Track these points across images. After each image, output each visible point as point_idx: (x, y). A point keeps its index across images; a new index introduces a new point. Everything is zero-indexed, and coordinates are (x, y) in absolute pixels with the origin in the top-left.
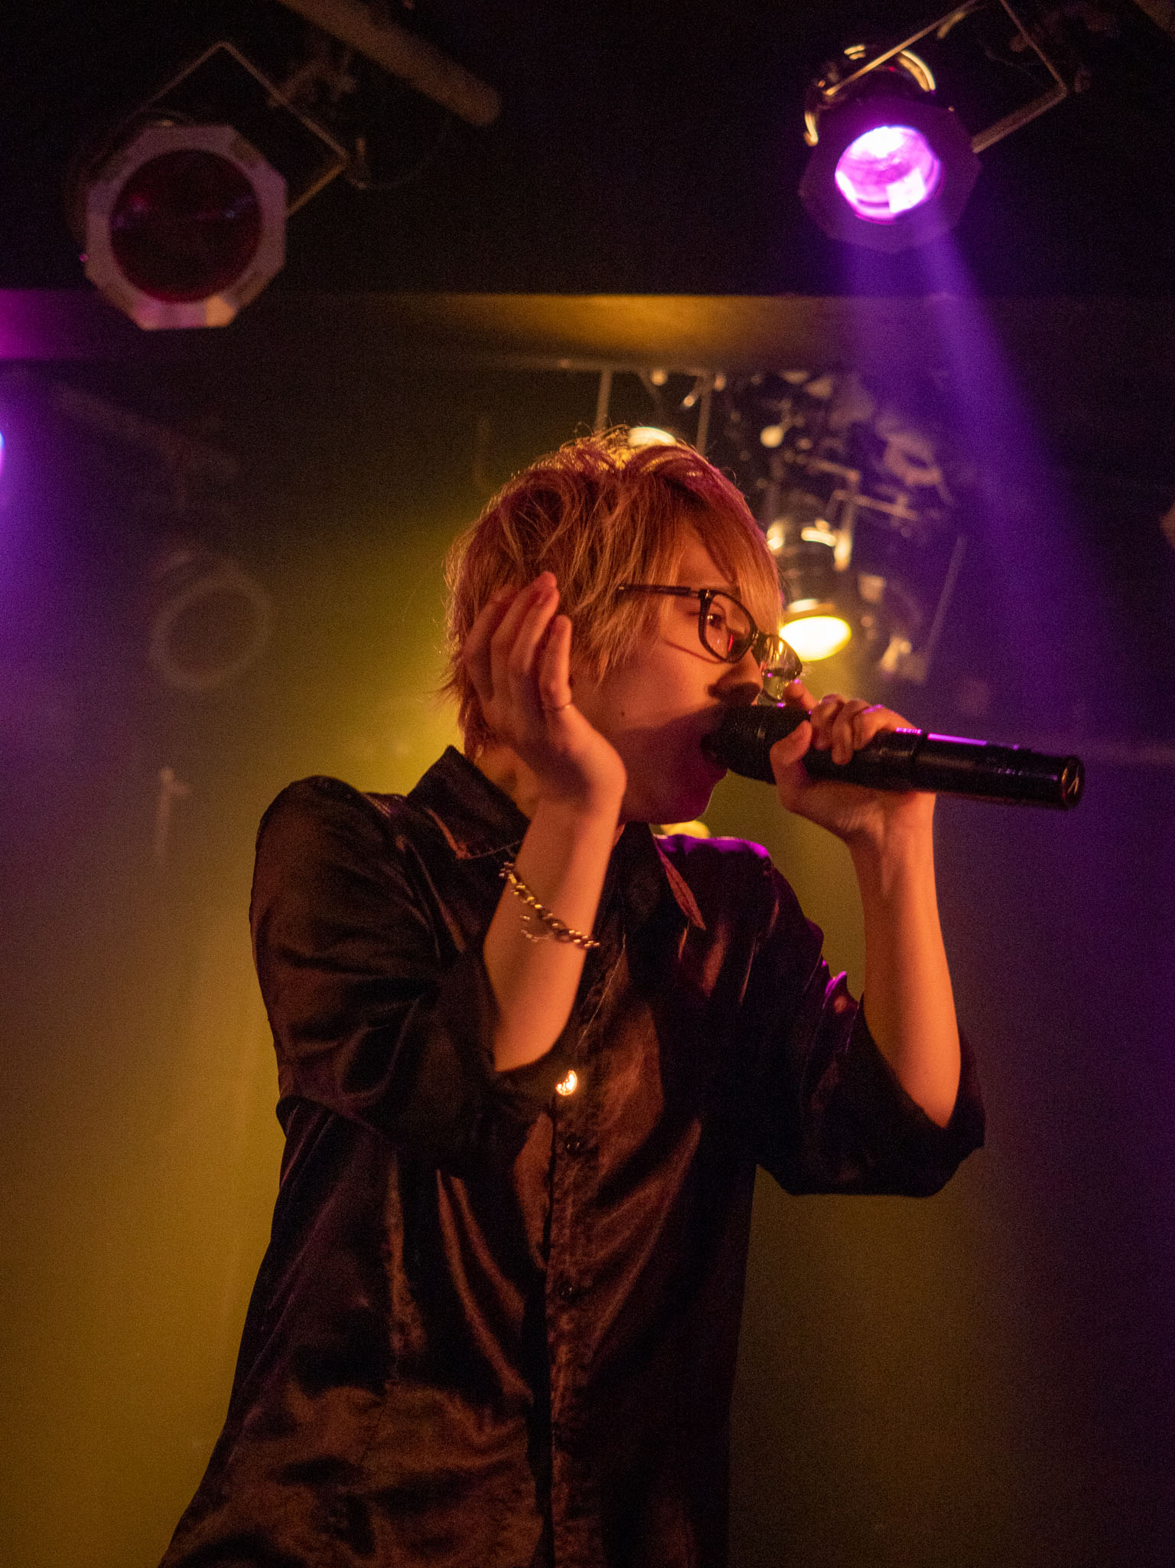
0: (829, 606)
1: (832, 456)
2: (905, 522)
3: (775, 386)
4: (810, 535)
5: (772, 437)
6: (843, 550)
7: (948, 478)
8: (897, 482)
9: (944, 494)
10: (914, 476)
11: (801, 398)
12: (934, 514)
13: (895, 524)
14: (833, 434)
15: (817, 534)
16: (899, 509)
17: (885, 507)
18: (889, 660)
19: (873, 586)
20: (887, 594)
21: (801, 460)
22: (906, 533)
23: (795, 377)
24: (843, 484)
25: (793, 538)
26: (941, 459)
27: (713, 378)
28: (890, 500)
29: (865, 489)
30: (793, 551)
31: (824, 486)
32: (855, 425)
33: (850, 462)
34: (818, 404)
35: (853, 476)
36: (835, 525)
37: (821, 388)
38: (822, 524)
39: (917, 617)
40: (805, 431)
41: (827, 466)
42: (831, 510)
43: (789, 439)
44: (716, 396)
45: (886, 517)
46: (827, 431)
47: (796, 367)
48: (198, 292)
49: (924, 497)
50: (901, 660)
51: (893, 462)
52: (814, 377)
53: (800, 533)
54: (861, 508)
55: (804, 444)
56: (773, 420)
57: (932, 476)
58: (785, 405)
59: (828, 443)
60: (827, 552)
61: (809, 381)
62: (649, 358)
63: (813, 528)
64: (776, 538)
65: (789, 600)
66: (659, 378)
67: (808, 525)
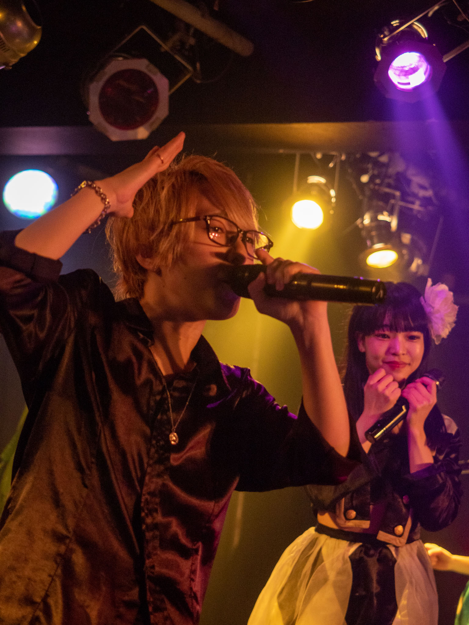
0: (389, 246)
1: (389, 186)
2: (419, 212)
3: (365, 158)
4: (381, 217)
5: (365, 179)
6: (394, 224)
7: (436, 194)
8: (415, 196)
9: (434, 200)
10: (422, 193)
11: (376, 163)
12: (430, 208)
13: (415, 213)
14: (390, 177)
15: (384, 217)
16: (416, 207)
17: (410, 206)
18: (414, 267)
19: (406, 238)
20: (412, 240)
21: (376, 187)
22: (419, 216)
23: (373, 154)
24: (394, 197)
25: (374, 219)
26: (433, 186)
27: (341, 156)
28: (413, 203)
29: (403, 199)
30: (374, 224)
31: (386, 198)
32: (398, 174)
33: (396, 188)
34: (383, 165)
35: (398, 194)
36: (391, 214)
37: (384, 159)
38: (385, 213)
39: (425, 250)
40: (378, 176)
41: (387, 190)
42: (389, 208)
43: (372, 180)
44: (342, 162)
45: (411, 210)
46: (387, 176)
47: (374, 150)
48: (134, 126)
49: (426, 201)
50: (418, 267)
51: (414, 188)
52: (381, 155)
53: (376, 217)
54: (401, 206)
55: (378, 181)
56: (365, 172)
57: (429, 193)
58: (370, 166)
59: (387, 181)
60: (388, 224)
61: (380, 156)
62: (315, 148)
63: (382, 215)
64: (367, 220)
65: (373, 244)
66: (319, 156)
67: (380, 214)
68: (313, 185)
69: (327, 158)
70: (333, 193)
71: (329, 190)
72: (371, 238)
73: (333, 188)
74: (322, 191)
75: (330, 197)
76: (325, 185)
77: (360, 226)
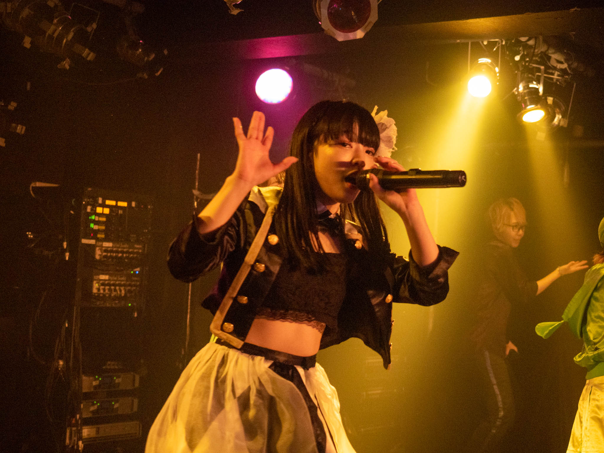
0: (539, 106)
1: (536, 62)
2: (557, 80)
3: (518, 42)
4: (531, 86)
6: (541, 90)
7: (569, 66)
8: (555, 68)
9: (569, 71)
10: (560, 66)
11: (526, 46)
12: (566, 77)
13: (555, 81)
14: (536, 56)
15: (533, 85)
16: (556, 76)
17: (551, 76)
18: (556, 121)
19: (550, 100)
20: (554, 101)
21: (526, 64)
22: (557, 84)
23: (523, 39)
24: (540, 70)
25: (526, 87)
26: (567, 60)
27: (502, 41)
28: (553, 74)
29: (546, 72)
30: (526, 91)
32: (542, 53)
33: (541, 64)
34: (531, 47)
35: (542, 67)
36: (538, 83)
37: (531, 43)
38: (535, 83)
39: (564, 109)
40: (527, 56)
41: (535, 65)
42: (536, 79)
43: (522, 58)
44: (503, 46)
45: (552, 79)
46: (534, 55)
47: (523, 37)
48: (353, 28)
49: (563, 72)
50: (559, 121)
51: (553, 63)
53: (528, 86)
54: (545, 77)
55: (527, 59)
56: (518, 53)
57: (565, 66)
58: (521, 48)
59: (534, 58)
60: (537, 90)
61: (528, 40)
62: (482, 37)
63: (532, 84)
64: (521, 88)
65: (527, 106)
66: (485, 43)
68: (482, 64)
69: (492, 45)
70: (497, 69)
71: (495, 68)
72: (525, 103)
73: (497, 66)
74: (490, 68)
75: (496, 73)
76: (491, 64)
77: (516, 93)
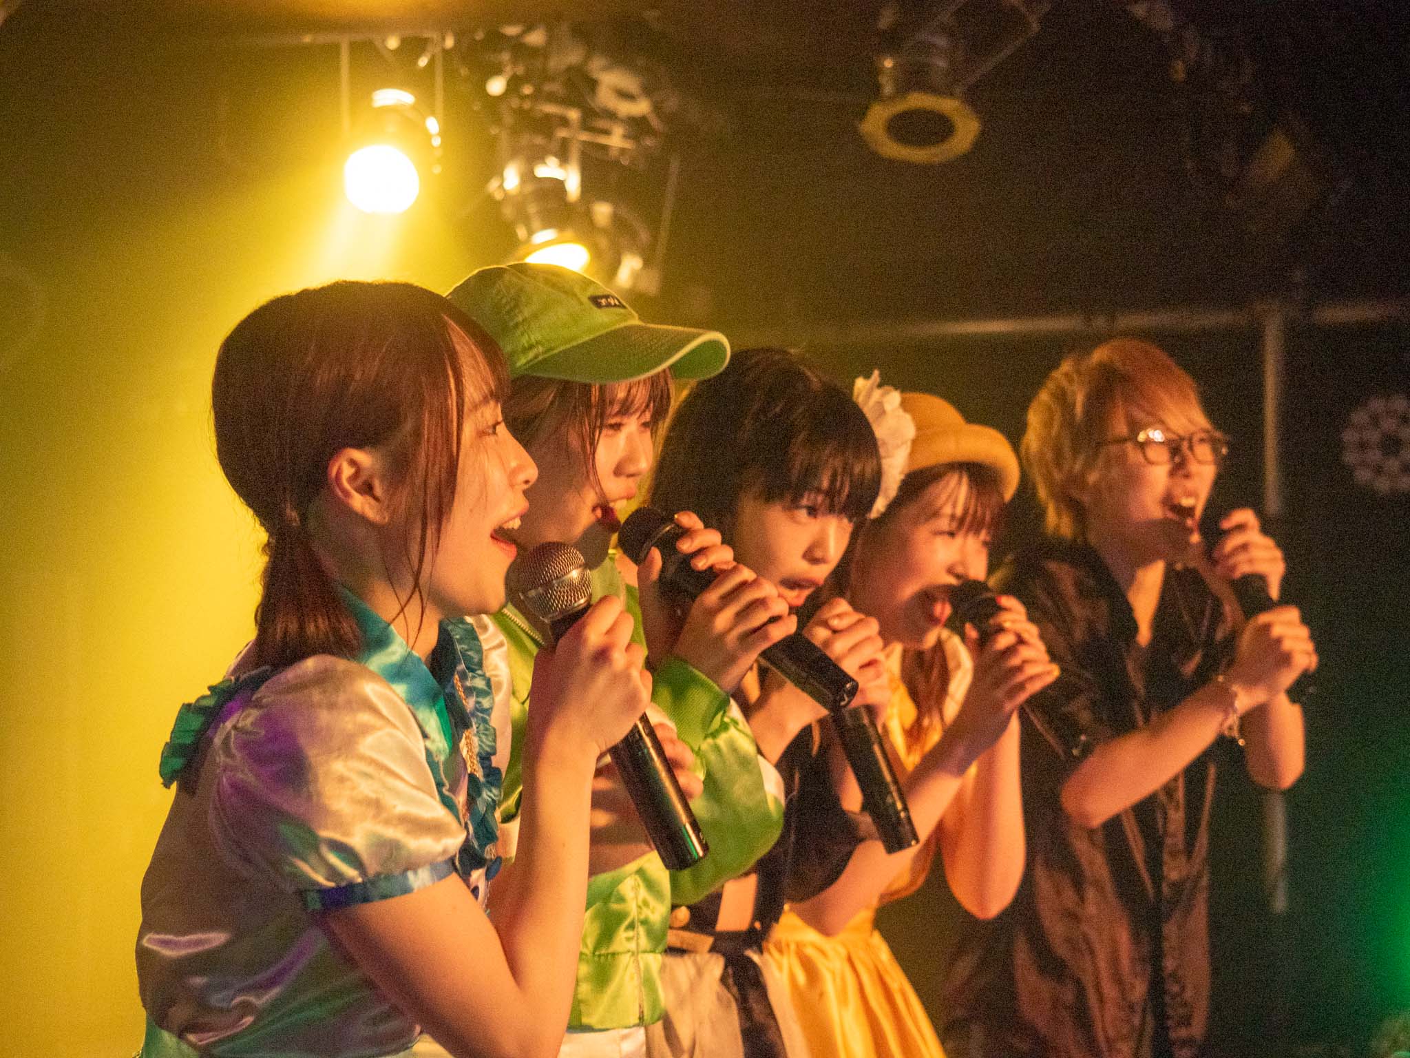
0: (569, 233)
1: (552, 98)
2: (622, 151)
3: (496, 40)
4: (542, 171)
5: (496, 86)
6: (572, 180)
7: (657, 108)
8: (611, 115)
9: (655, 123)
10: (626, 109)
11: (519, 49)
12: (649, 142)
13: (614, 153)
14: (551, 79)
15: (549, 169)
16: (616, 140)
17: (602, 140)
18: (623, 276)
19: (603, 211)
20: (616, 218)
21: (527, 105)
22: (625, 162)
23: (512, 30)
24: (564, 122)
25: (528, 176)
26: (648, 91)
27: (443, 39)
28: (607, 132)
29: (586, 126)
30: (529, 188)
31: (546, 125)
32: (569, 69)
33: (566, 102)
34: (534, 52)
35: (574, 115)
36: (564, 158)
37: (536, 38)
38: (552, 160)
39: (644, 236)
40: (526, 78)
41: (550, 109)
42: (555, 146)
43: (514, 85)
44: (446, 52)
45: (605, 148)
46: (546, 77)
47: (510, 22)
49: (637, 126)
50: (636, 276)
51: (605, 98)
52: (529, 28)
53: (532, 172)
54: (584, 142)
55: (527, 90)
56: (497, 71)
57: (641, 107)
58: (506, 56)
59: (548, 87)
60: (561, 185)
61: (524, 33)
62: (382, 26)
63: (544, 165)
64: (512, 178)
65: (531, 233)
66: (393, 43)
67: (539, 163)
68: (386, 110)
69: (413, 46)
70: (433, 125)
71: (424, 118)
72: (526, 220)
73: (433, 113)
74: (409, 123)
75: (429, 137)
76: (414, 107)
77: (498, 196)
